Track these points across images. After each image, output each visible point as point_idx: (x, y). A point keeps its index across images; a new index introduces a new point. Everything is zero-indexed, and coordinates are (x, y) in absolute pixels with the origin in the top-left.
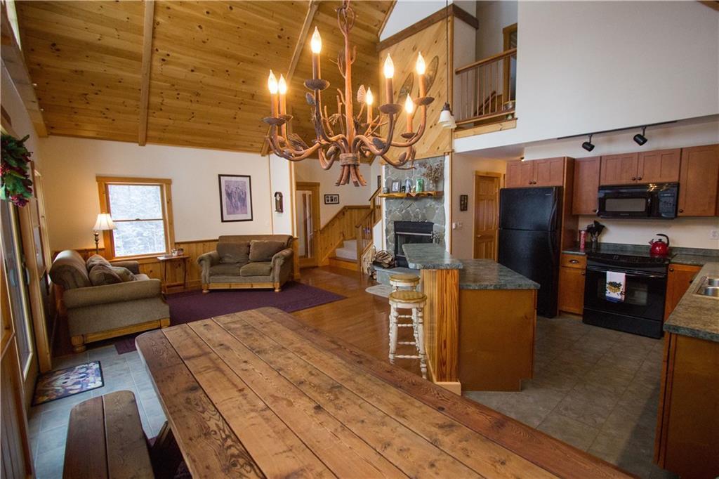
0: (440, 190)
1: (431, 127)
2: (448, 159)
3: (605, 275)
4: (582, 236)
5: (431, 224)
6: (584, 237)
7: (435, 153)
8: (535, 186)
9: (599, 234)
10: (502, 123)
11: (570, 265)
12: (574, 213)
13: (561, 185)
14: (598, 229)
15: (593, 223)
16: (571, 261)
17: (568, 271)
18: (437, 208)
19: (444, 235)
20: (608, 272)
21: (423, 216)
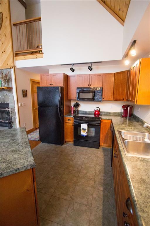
0: (10, 86)
1: (3, 52)
2: (13, 70)
3: (80, 126)
4: (72, 108)
5: (8, 104)
6: (73, 109)
7: (6, 67)
8: (52, 86)
9: (78, 107)
10: (37, 55)
11: (68, 122)
12: (69, 99)
13: (63, 86)
14: (77, 105)
15: (76, 103)
16: (68, 120)
17: (67, 124)
18: (10, 96)
19: (15, 110)
20: (81, 124)
21: (4, 100)
